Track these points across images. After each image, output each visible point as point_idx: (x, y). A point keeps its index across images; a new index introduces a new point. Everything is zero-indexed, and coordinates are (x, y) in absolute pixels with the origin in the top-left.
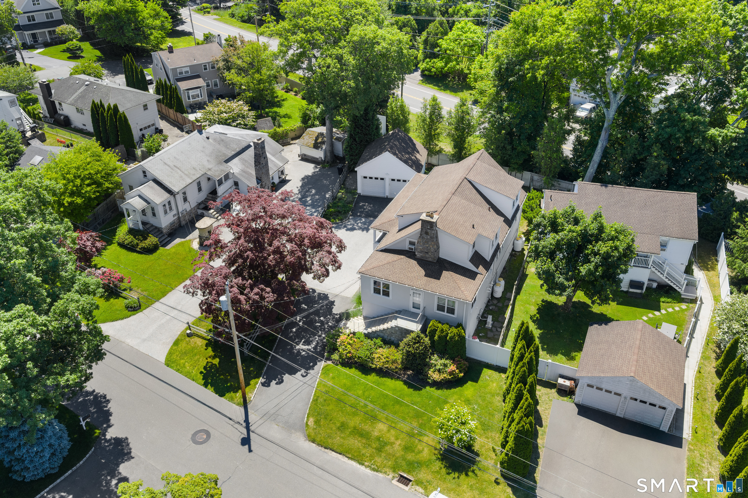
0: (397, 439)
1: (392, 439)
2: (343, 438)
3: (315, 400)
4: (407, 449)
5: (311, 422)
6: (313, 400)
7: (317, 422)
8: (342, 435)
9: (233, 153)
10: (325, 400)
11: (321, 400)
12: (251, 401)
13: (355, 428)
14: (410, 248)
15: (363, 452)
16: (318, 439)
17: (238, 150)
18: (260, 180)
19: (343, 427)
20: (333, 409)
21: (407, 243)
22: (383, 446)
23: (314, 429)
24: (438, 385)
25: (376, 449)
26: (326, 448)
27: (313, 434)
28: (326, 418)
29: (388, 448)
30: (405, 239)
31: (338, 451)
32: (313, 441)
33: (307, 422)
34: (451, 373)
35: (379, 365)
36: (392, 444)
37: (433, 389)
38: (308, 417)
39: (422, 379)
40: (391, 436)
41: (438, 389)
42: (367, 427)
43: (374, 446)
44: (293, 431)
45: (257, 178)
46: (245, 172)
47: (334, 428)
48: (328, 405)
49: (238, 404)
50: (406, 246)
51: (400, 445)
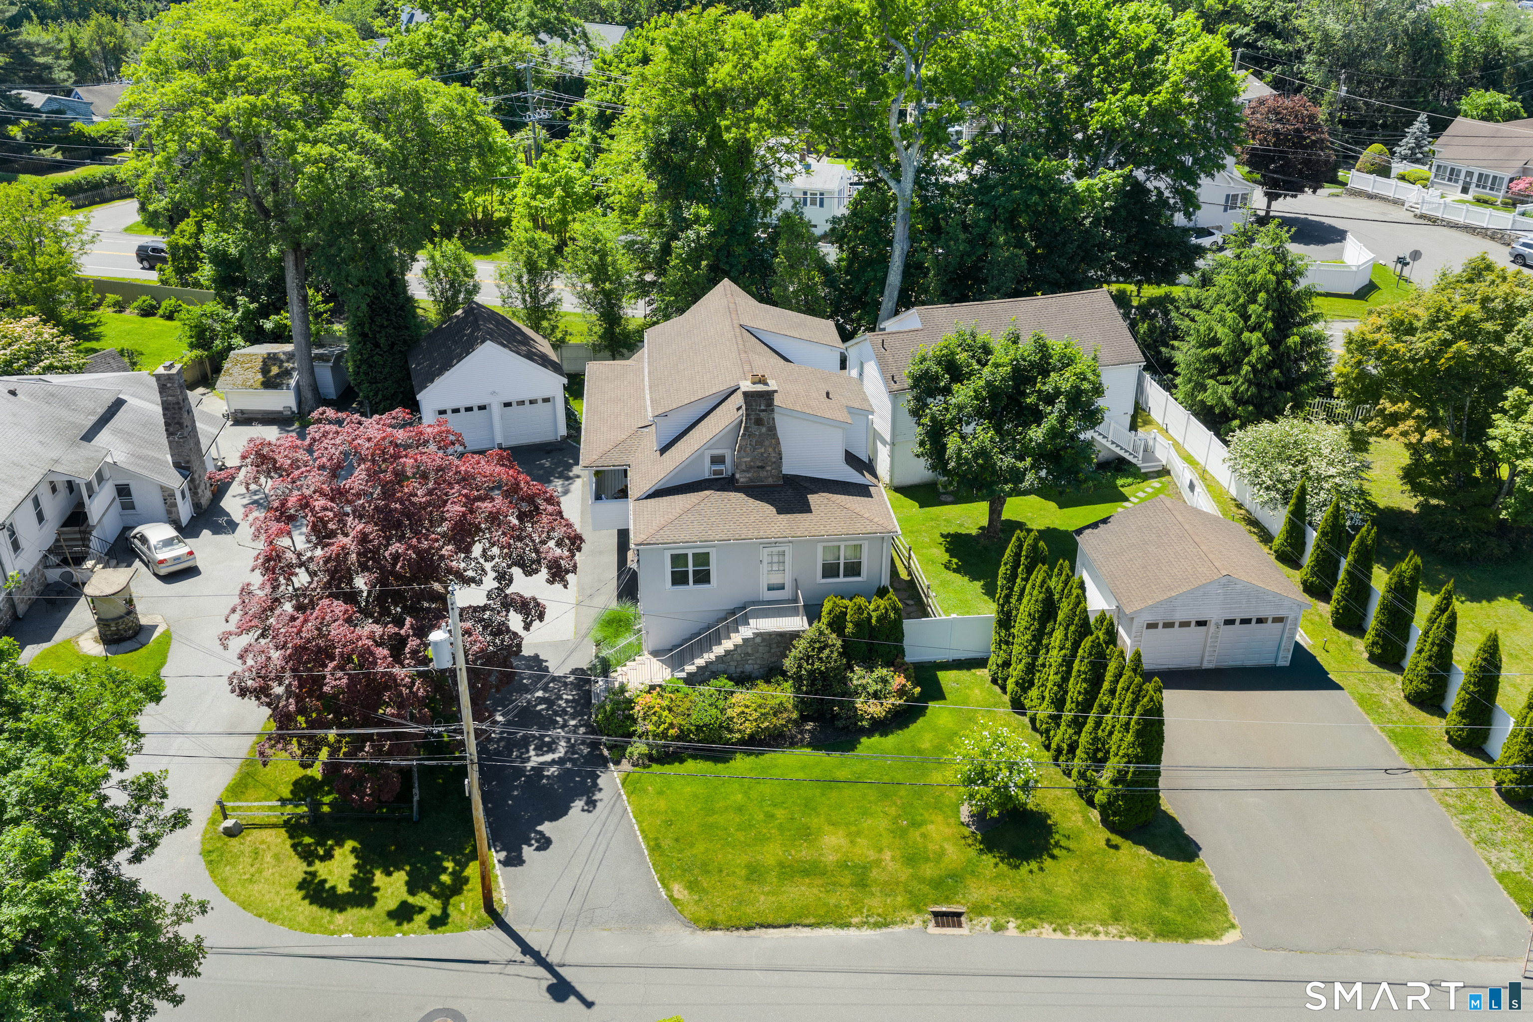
0: (880, 850)
1: (872, 855)
2: (773, 893)
3: (656, 848)
4: (912, 859)
5: (679, 890)
6: (652, 850)
7: (692, 886)
8: (766, 889)
9: (94, 419)
10: (677, 840)
11: (666, 843)
12: (505, 907)
13: (781, 865)
14: (715, 472)
15: (832, 901)
16: (721, 917)
17: (101, 411)
18: (187, 468)
19: (755, 873)
20: (707, 850)
21: (708, 461)
22: (864, 873)
23: (697, 902)
24: (882, 726)
25: (853, 885)
26: (748, 928)
27: (703, 913)
28: (708, 872)
29: (874, 873)
30: (702, 455)
31: (780, 921)
32: (714, 926)
33: (671, 897)
34: (901, 692)
35: (749, 728)
36: (878, 862)
37: (876, 739)
38: (665, 886)
39: (846, 728)
40: (863, 850)
41: (884, 734)
42: (804, 853)
43: (847, 881)
44: (650, 926)
45: (177, 465)
46: (139, 457)
47: (739, 883)
48: (692, 845)
49: (479, 925)
50: (706, 471)
51: (893, 859)
